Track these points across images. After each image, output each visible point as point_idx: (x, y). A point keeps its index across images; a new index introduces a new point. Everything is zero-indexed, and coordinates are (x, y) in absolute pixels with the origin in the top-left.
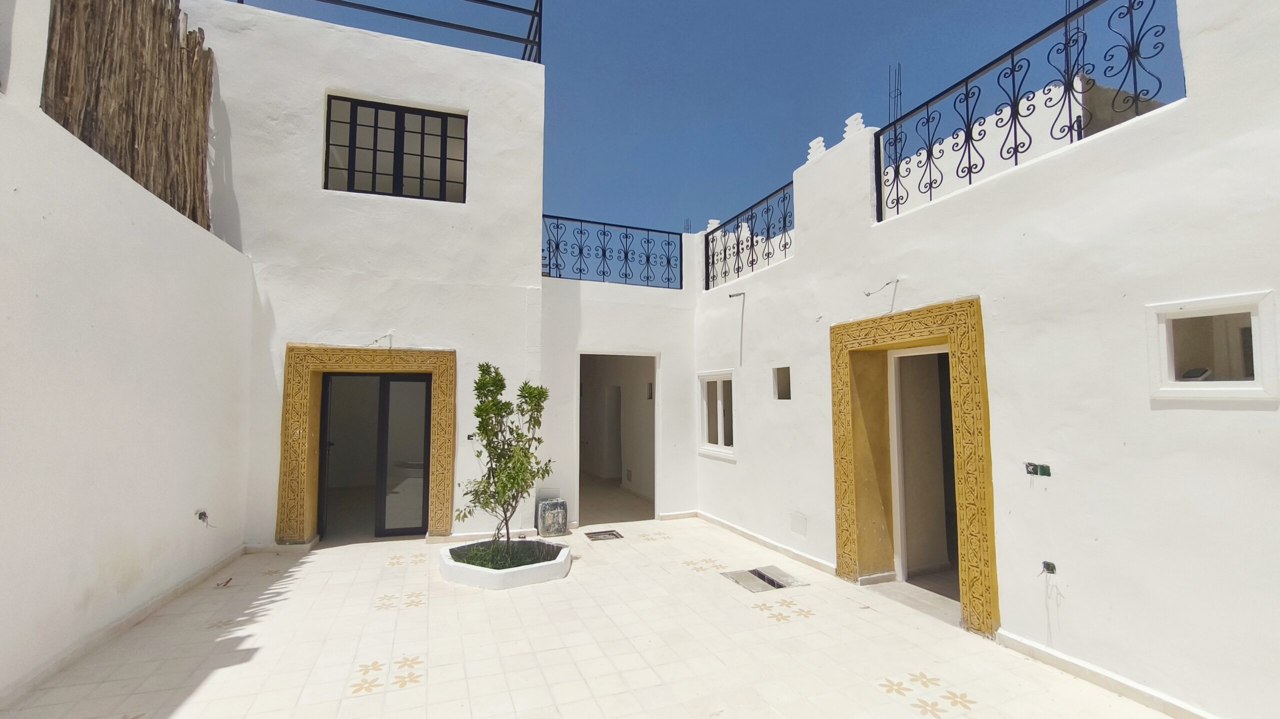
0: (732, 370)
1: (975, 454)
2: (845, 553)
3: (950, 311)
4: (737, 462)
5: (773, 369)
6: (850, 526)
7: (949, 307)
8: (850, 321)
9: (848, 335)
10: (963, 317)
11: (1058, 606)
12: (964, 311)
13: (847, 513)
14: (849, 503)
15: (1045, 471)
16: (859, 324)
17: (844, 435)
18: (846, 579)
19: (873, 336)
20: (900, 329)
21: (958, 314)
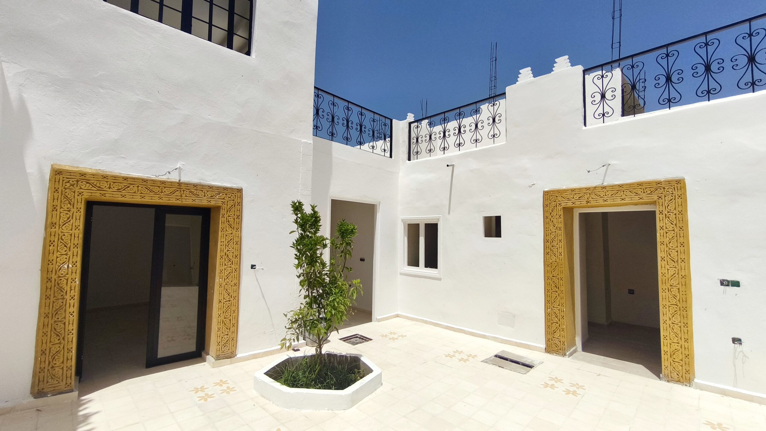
0: (440, 216)
1: (678, 274)
2: (554, 337)
3: (659, 185)
4: (442, 279)
5: (483, 217)
6: (559, 320)
7: (659, 183)
8: (563, 188)
9: (562, 197)
10: (670, 190)
11: (743, 363)
12: (671, 186)
13: (557, 312)
14: (559, 305)
15: (736, 284)
16: (573, 190)
17: (556, 262)
18: (555, 354)
19: (587, 198)
20: (612, 195)
21: (666, 188)
